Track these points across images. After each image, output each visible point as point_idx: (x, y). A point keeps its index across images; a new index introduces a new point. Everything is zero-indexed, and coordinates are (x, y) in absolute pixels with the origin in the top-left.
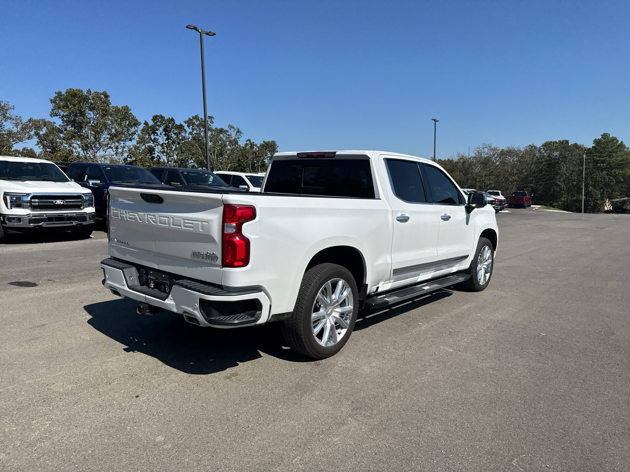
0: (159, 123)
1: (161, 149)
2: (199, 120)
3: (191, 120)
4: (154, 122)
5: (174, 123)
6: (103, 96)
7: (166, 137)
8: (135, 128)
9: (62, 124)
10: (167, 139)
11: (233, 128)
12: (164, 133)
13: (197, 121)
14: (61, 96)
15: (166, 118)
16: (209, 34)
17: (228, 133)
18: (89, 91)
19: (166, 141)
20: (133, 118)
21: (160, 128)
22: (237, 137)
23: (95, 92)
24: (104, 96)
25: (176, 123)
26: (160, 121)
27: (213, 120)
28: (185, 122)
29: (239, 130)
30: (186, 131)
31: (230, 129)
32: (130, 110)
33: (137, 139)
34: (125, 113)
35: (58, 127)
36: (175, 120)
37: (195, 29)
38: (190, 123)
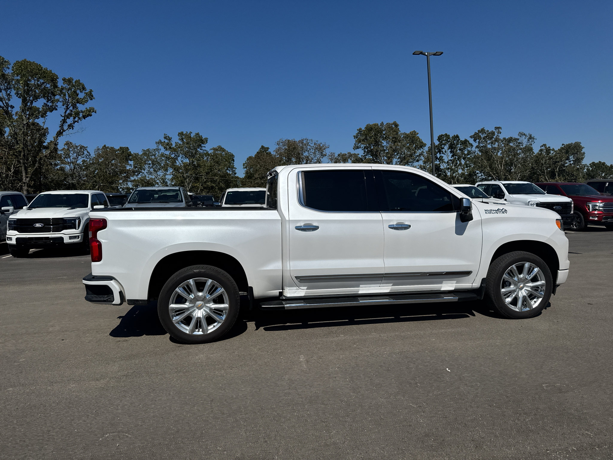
0: (444, 142)
1: (447, 166)
2: (485, 133)
3: (477, 134)
4: (439, 142)
5: (459, 139)
6: (393, 126)
7: (452, 154)
8: (421, 150)
9: (364, 155)
10: (453, 156)
11: (524, 135)
12: (450, 150)
13: (483, 134)
14: (361, 132)
15: (451, 136)
16: (436, 54)
17: (519, 141)
18: (382, 124)
19: (451, 157)
20: (419, 140)
21: (445, 146)
22: (528, 144)
23: (387, 124)
24: (395, 125)
25: (461, 140)
26: (445, 140)
27: (500, 130)
28: (471, 137)
29: (531, 136)
30: (472, 145)
31: (521, 137)
32: (418, 134)
33: (424, 160)
34: (412, 137)
35: (361, 157)
36: (459, 136)
37: (421, 53)
38: (476, 137)
